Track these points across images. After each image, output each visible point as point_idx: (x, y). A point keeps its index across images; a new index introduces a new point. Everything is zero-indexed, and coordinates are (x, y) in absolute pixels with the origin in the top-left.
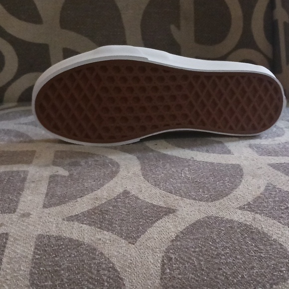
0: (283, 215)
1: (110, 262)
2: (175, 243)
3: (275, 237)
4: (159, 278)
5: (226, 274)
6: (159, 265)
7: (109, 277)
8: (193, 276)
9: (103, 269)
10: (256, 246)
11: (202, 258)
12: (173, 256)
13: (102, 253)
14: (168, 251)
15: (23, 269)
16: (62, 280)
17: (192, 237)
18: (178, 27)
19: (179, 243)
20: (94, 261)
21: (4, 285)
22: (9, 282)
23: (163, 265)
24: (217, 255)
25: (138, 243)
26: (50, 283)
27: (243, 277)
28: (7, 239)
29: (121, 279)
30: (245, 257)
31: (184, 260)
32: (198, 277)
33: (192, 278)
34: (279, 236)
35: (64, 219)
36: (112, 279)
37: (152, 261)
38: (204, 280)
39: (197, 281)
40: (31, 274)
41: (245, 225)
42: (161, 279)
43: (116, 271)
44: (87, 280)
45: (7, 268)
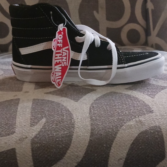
0: (145, 91)
1: (67, 108)
2: (96, 101)
3: (141, 99)
4: (89, 113)
5: (119, 112)
6: (89, 109)
7: (66, 113)
8: (104, 113)
9: (64, 111)
10: (132, 102)
11: (108, 107)
12: (95, 106)
13: (63, 105)
14: (92, 104)
15: (27, 111)
16: (45, 115)
17: (103, 99)
18: (98, 12)
19: (97, 101)
20: (59, 108)
21: (20, 117)
22: (21, 116)
23: (90, 109)
24: (114, 105)
25: (79, 102)
26: (40, 116)
27: (126, 113)
28: (19, 101)
29: (72, 114)
30: (127, 106)
31: (100, 107)
32: (106, 113)
33: (103, 114)
34: (143, 98)
35: (45, 93)
36: (68, 114)
37: (86, 108)
38: (108, 114)
39: (105, 114)
40: (32, 113)
41: (128, 95)
42: (89, 114)
43: (69, 111)
44: (57, 115)
45: (20, 111)
